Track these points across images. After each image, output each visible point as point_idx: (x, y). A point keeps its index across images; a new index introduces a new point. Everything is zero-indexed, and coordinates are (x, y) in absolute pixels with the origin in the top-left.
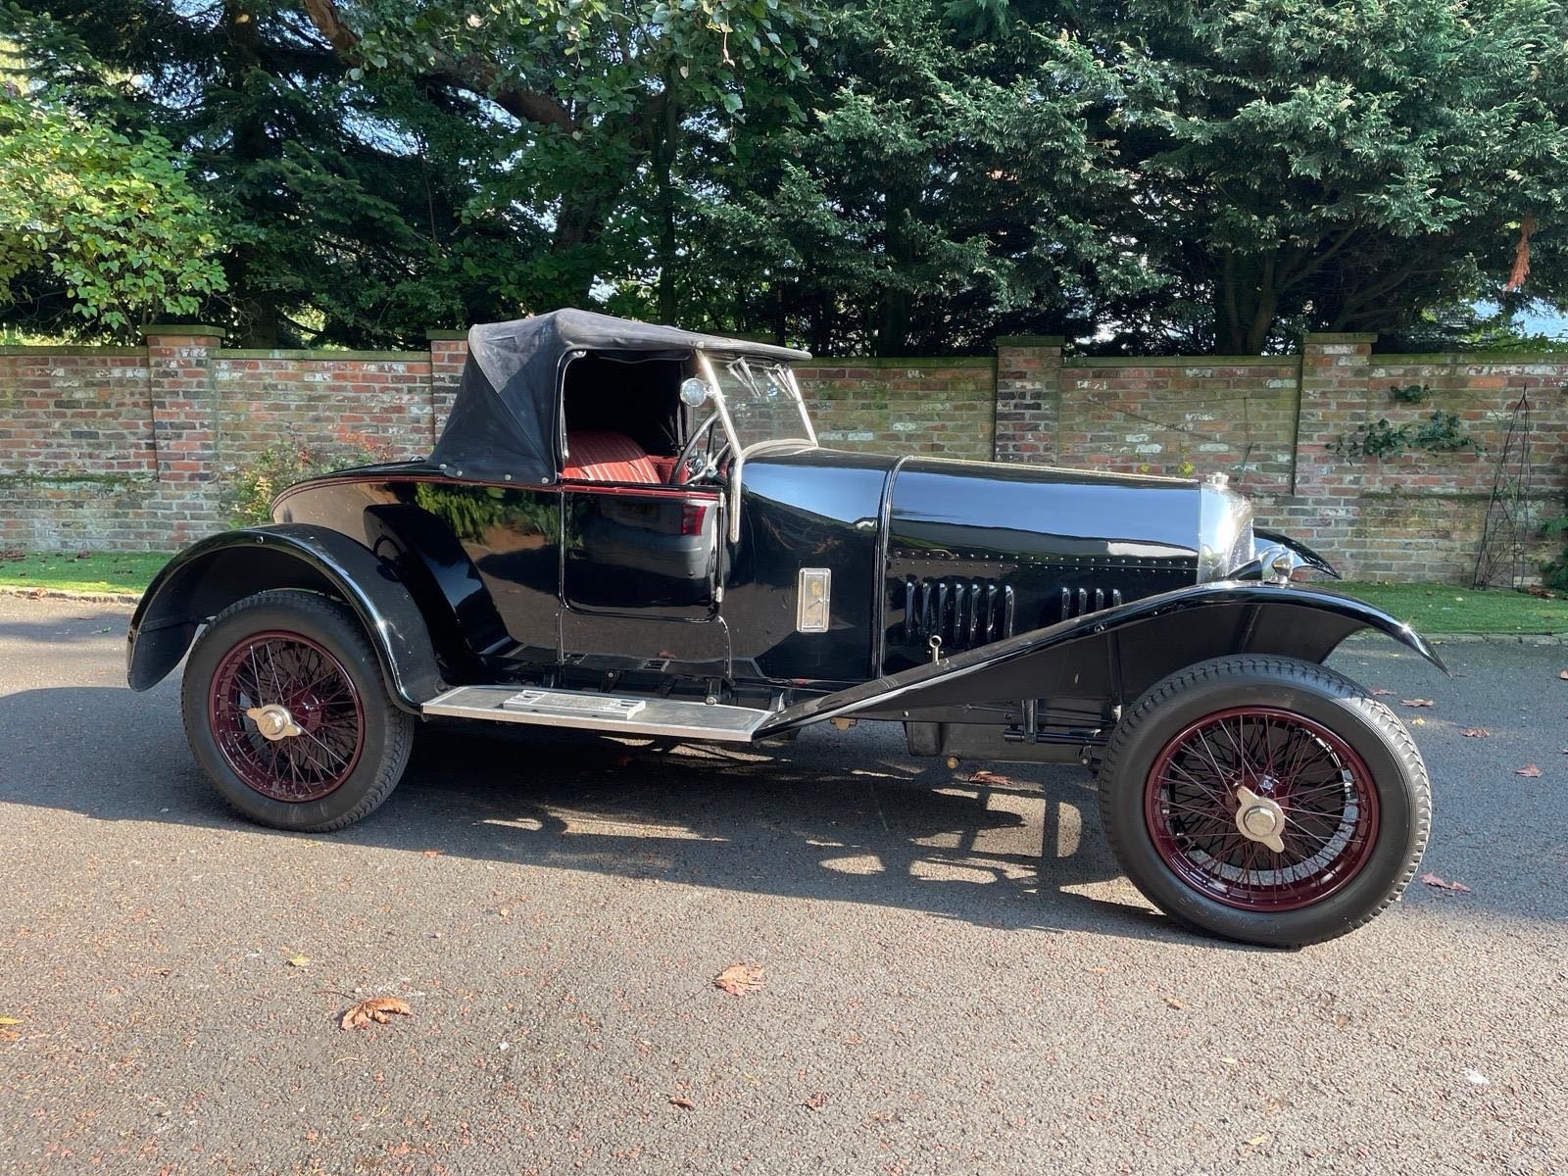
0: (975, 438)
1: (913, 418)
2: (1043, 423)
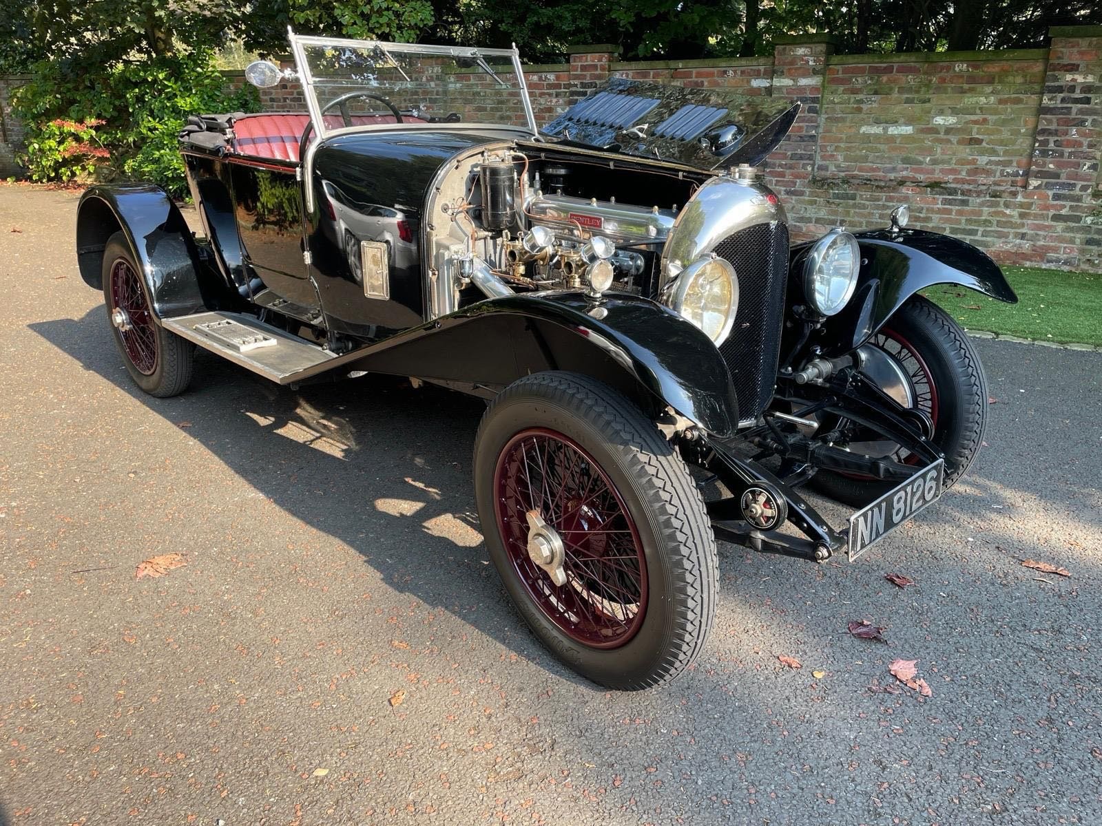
0: (1017, 133)
1: (954, 111)
2: (1090, 119)
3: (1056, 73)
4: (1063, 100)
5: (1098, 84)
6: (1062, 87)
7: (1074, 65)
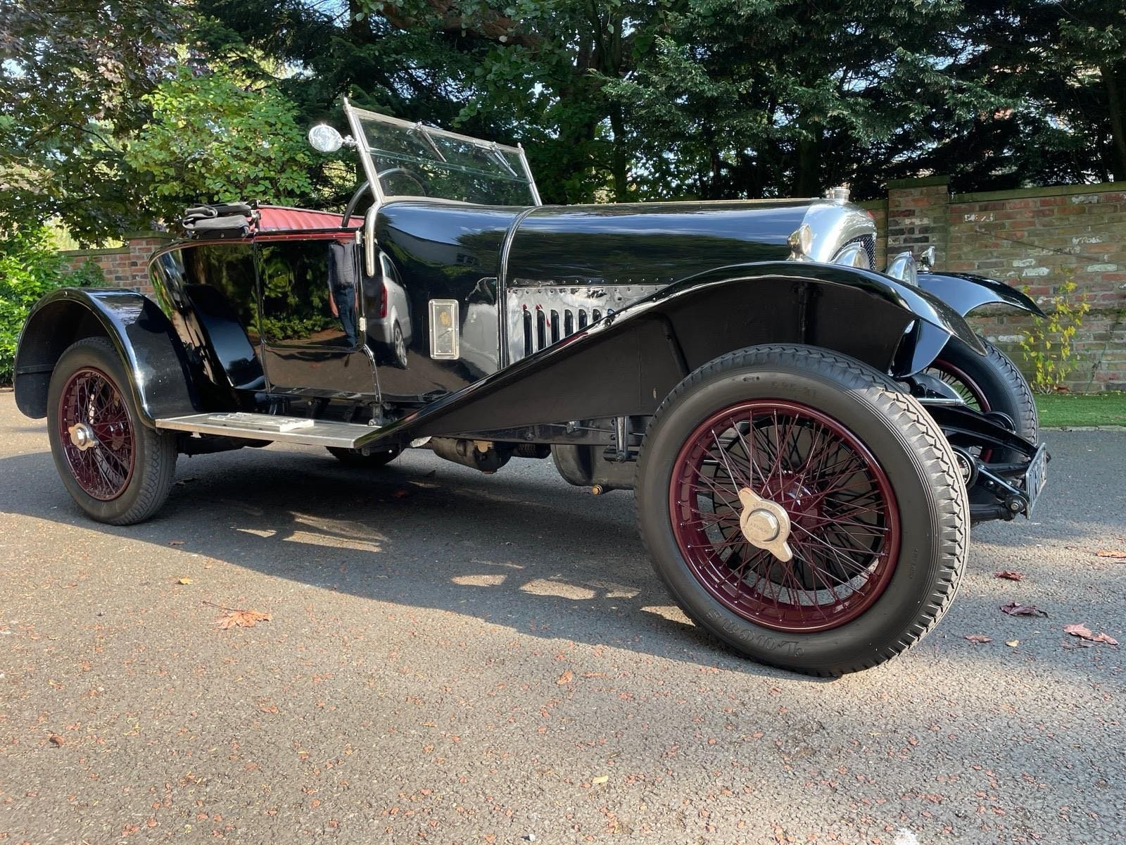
3: (897, 219)
4: (905, 241)
5: (932, 225)
6: (902, 230)
7: (910, 211)
